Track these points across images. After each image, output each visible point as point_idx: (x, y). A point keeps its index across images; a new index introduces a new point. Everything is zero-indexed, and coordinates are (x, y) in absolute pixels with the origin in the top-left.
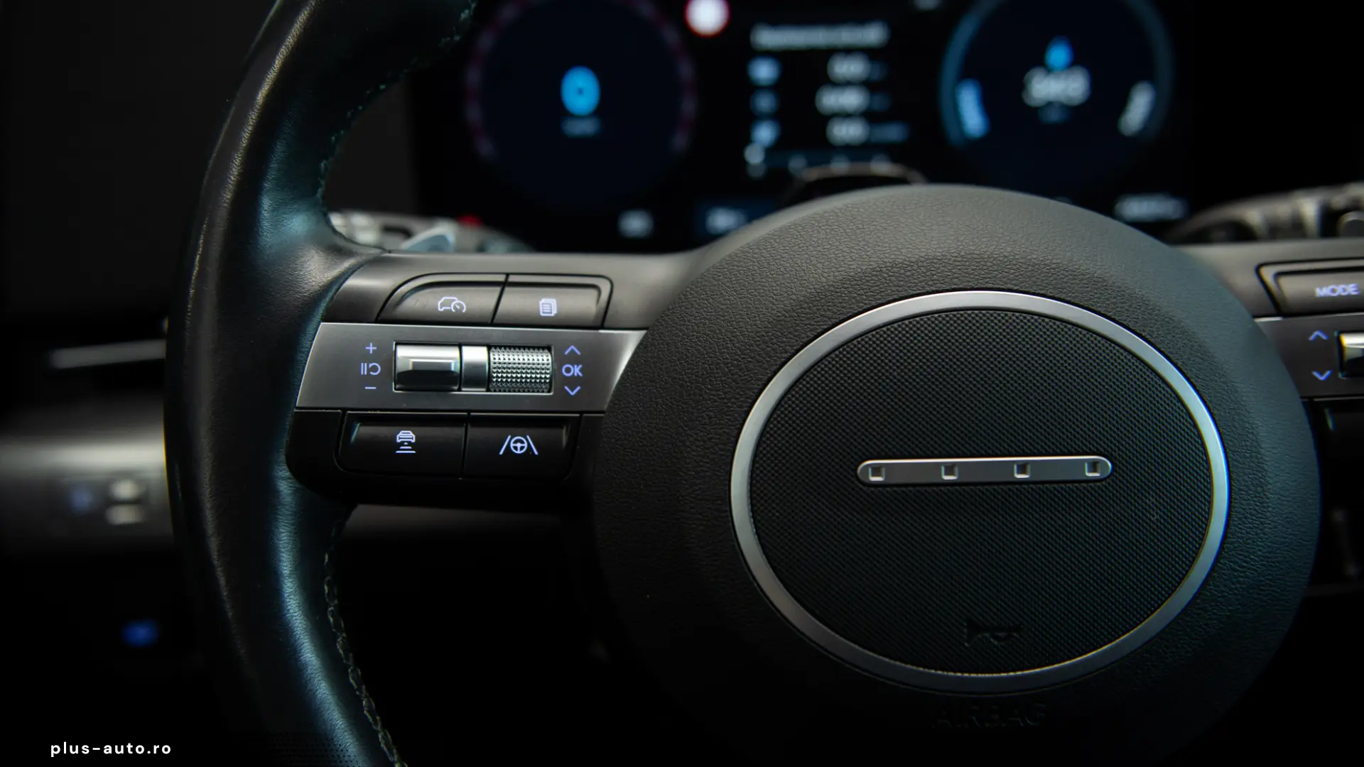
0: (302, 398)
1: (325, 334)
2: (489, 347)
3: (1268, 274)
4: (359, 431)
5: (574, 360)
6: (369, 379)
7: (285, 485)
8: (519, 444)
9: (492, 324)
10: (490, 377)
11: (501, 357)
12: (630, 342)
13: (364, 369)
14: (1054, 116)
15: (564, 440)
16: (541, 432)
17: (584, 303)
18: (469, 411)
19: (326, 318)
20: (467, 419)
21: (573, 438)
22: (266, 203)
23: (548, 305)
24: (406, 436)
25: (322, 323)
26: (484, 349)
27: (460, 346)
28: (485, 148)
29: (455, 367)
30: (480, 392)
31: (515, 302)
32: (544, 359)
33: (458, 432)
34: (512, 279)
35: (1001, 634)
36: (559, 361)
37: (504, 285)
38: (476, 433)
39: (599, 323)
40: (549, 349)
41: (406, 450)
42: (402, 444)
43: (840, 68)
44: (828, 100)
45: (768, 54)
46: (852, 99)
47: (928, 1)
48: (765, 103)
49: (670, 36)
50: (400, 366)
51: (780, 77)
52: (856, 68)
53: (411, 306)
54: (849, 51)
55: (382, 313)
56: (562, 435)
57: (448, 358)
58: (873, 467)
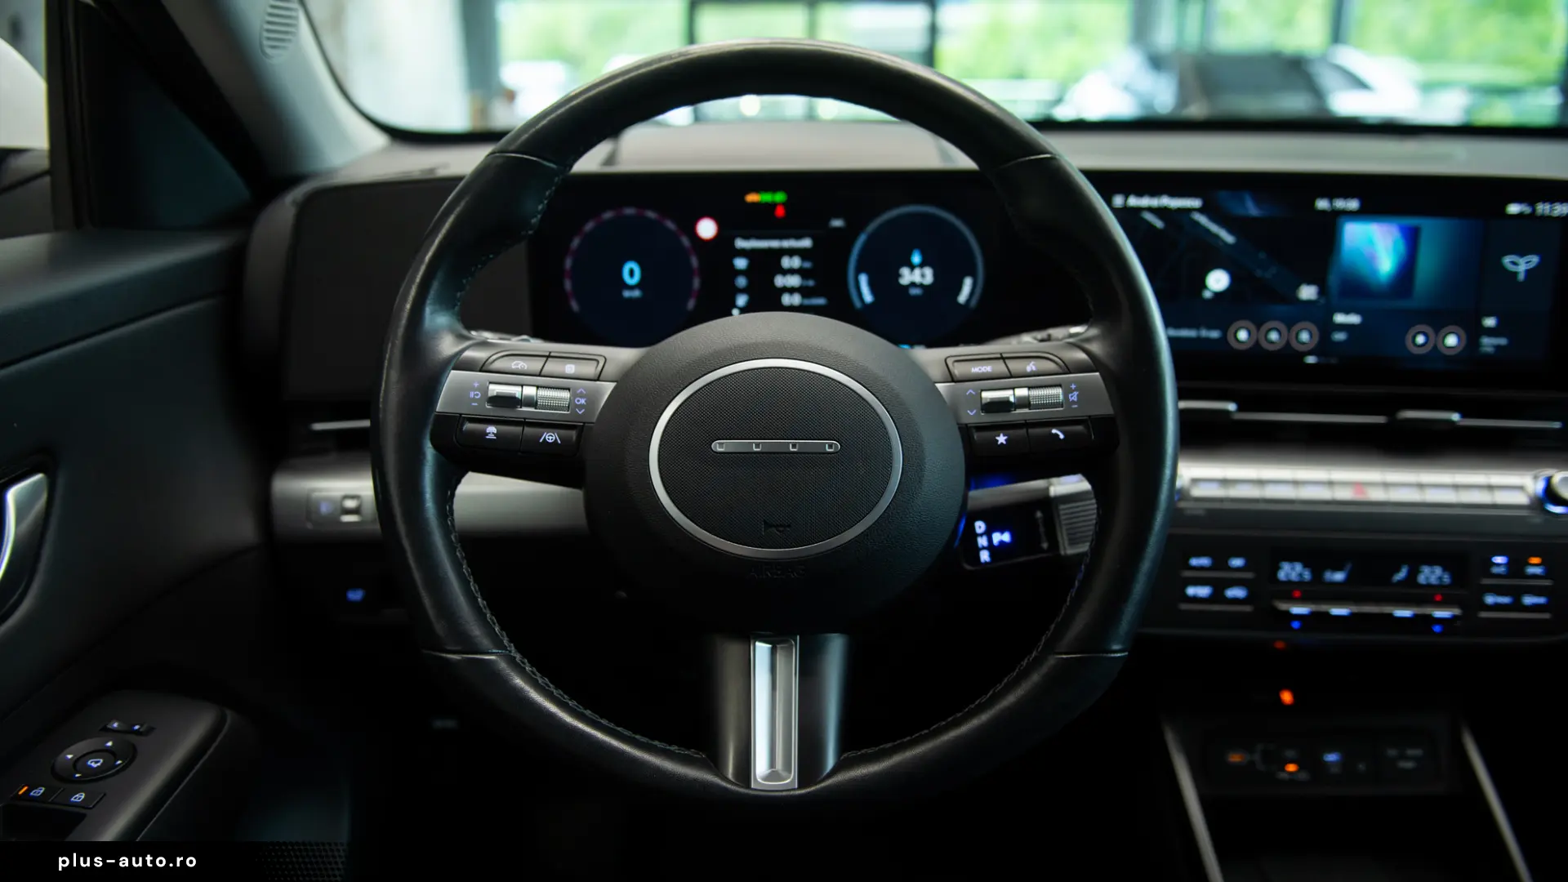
0: (440, 407)
1: (454, 376)
2: (538, 387)
3: (950, 362)
4: (468, 426)
5: (582, 396)
6: (474, 400)
7: (430, 452)
8: (550, 437)
9: (540, 375)
10: (537, 402)
11: (543, 393)
12: (608, 387)
13: (472, 395)
14: (914, 292)
15: (574, 438)
16: (563, 432)
17: (590, 369)
18: (525, 419)
19: (454, 369)
20: (523, 423)
21: (579, 436)
22: (428, 310)
23: (570, 368)
24: (492, 430)
25: (453, 372)
26: (535, 388)
27: (522, 386)
28: (575, 306)
29: (518, 395)
30: (531, 409)
31: (552, 367)
32: (566, 395)
33: (519, 429)
34: (552, 354)
35: (781, 529)
36: (574, 395)
37: (548, 357)
38: (528, 430)
39: (596, 378)
40: (569, 389)
41: (491, 437)
42: (489, 433)
43: (786, 262)
44: (780, 281)
45: (743, 253)
46: (794, 281)
47: (837, 223)
48: (741, 282)
49: (685, 241)
50: (490, 394)
51: (750, 266)
52: (796, 262)
53: (498, 365)
54: (791, 252)
55: (483, 368)
56: (573, 434)
57: (515, 391)
58: (719, 443)
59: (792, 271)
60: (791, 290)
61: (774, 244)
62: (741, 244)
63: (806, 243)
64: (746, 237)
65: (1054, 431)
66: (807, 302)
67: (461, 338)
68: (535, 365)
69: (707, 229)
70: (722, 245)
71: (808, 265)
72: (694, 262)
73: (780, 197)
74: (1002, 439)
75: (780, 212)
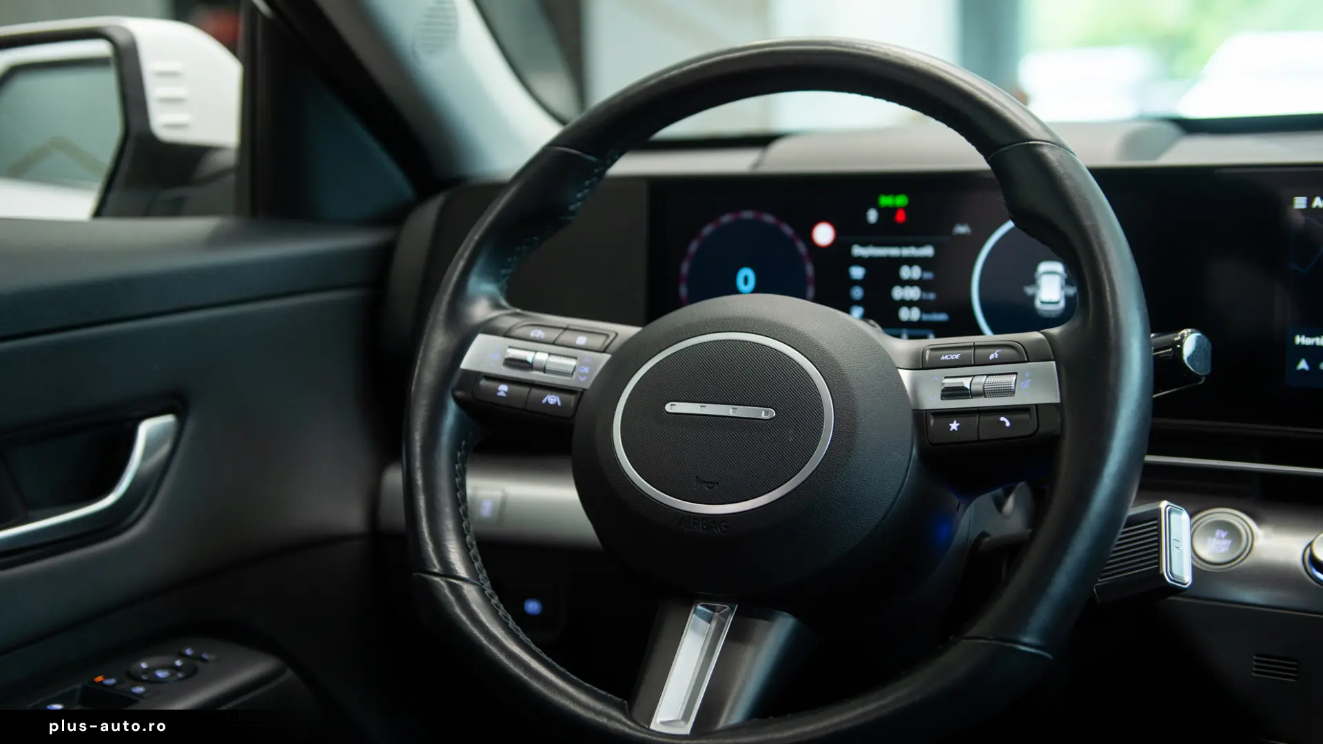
0: (465, 364)
1: (481, 339)
2: (550, 354)
4: (483, 382)
5: (586, 365)
6: (493, 361)
8: (552, 399)
9: (554, 343)
10: (546, 367)
11: (554, 359)
12: (604, 359)
13: (491, 356)
15: (573, 402)
16: (564, 396)
17: (598, 342)
18: (533, 381)
19: (483, 333)
20: (531, 385)
21: (579, 401)
23: (581, 340)
24: (503, 388)
25: (480, 335)
26: (546, 355)
27: (536, 352)
29: (530, 359)
30: (541, 374)
31: (567, 337)
32: (573, 363)
33: (525, 390)
34: (571, 328)
36: (582, 364)
37: (565, 329)
38: (535, 392)
39: (602, 350)
40: (576, 358)
41: (502, 394)
42: (501, 391)
43: (906, 272)
44: (898, 293)
45: (860, 261)
46: (913, 293)
47: (962, 229)
48: (857, 293)
49: (802, 247)
50: (507, 356)
51: (866, 276)
52: (915, 272)
53: (518, 332)
54: (911, 261)
55: (507, 334)
56: (572, 399)
57: (529, 357)
58: (672, 405)
59: (911, 283)
60: (910, 304)
61: (894, 252)
62: (858, 251)
63: (928, 251)
64: (864, 244)
65: (1002, 419)
66: (926, 317)
67: (497, 306)
68: (553, 334)
69: (824, 234)
70: (839, 254)
71: (928, 276)
72: (810, 269)
73: (901, 201)
74: (954, 426)
75: (901, 217)
